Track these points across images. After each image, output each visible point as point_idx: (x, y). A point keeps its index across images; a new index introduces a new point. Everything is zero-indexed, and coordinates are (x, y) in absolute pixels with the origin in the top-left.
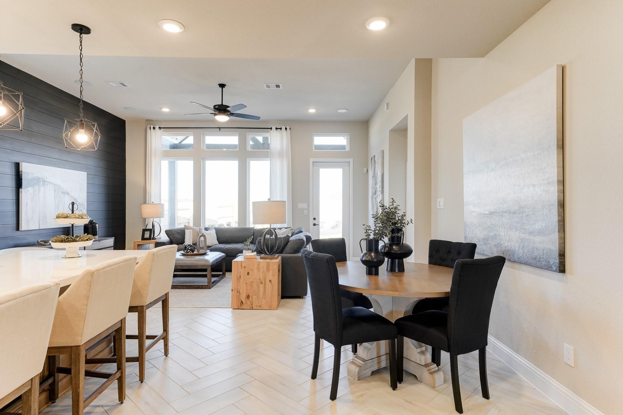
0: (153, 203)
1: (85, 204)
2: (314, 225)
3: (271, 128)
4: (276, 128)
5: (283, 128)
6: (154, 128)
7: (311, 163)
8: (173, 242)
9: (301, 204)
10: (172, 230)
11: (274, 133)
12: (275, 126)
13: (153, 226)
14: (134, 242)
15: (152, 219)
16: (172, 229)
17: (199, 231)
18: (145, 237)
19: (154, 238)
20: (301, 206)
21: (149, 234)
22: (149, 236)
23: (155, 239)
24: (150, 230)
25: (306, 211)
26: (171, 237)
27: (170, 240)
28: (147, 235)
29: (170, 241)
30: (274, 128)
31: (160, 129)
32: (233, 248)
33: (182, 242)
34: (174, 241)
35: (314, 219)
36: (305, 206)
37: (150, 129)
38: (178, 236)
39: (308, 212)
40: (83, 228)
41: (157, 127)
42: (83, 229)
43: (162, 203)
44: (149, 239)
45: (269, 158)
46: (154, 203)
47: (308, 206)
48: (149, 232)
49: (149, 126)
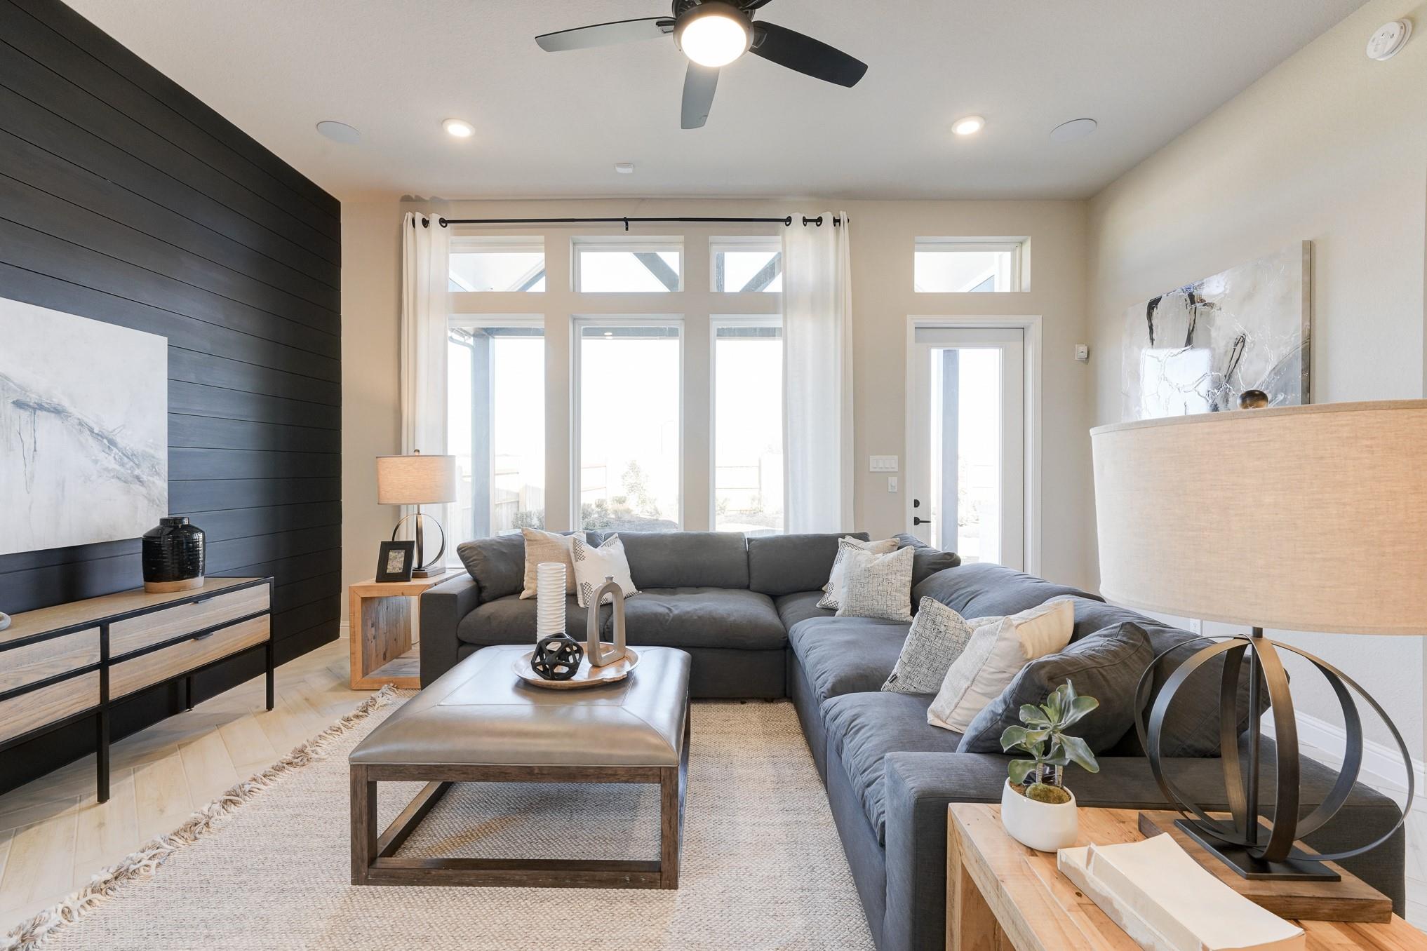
0: (417, 454)
1: (163, 455)
2: (917, 521)
3: (789, 220)
4: (805, 220)
5: (828, 218)
6: (425, 223)
7: (911, 332)
8: (485, 587)
9: (878, 457)
10: (479, 546)
11: (797, 232)
12: (801, 213)
13: (419, 532)
14: (350, 587)
15: (416, 506)
16: (482, 542)
17: (571, 550)
18: (390, 569)
19: (420, 573)
20: (881, 462)
21: (403, 559)
22: (401, 565)
23: (424, 576)
24: (407, 547)
25: (893, 481)
26: (477, 570)
27: (475, 579)
28: (396, 562)
29: (475, 583)
30: (797, 218)
31: (444, 225)
32: (700, 617)
33: (516, 588)
34: (487, 585)
35: (917, 504)
36: (889, 463)
37: (414, 226)
38: (503, 567)
39: (902, 481)
40: (139, 547)
41: (434, 219)
42: (141, 551)
43: (449, 454)
44: (404, 576)
45: (781, 316)
46: (421, 454)
47: (902, 463)
48: (402, 553)
49: (410, 215)
